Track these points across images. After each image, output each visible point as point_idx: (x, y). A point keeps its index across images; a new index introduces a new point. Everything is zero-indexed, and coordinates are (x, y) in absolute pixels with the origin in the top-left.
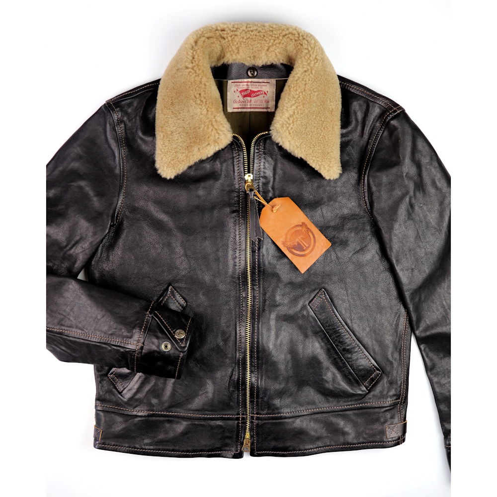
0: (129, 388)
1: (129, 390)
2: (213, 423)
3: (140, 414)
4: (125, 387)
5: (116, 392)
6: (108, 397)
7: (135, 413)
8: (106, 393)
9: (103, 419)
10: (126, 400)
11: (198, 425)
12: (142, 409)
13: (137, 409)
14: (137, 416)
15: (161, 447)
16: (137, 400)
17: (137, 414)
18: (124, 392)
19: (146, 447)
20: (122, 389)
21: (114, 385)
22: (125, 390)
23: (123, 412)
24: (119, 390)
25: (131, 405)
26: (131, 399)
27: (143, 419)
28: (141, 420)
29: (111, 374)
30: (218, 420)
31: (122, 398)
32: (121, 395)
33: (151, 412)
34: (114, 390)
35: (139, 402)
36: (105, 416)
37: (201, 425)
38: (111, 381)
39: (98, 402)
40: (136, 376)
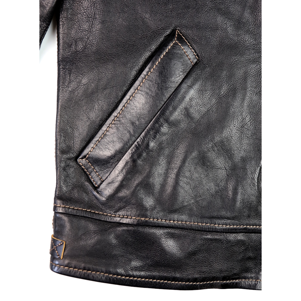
0: (109, 179)
1: (109, 183)
2: (232, 237)
3: (125, 221)
4: (104, 178)
5: (90, 188)
6: (76, 195)
7: (118, 219)
8: (73, 189)
9: (68, 226)
10: (104, 199)
11: (211, 240)
12: (129, 213)
13: (121, 213)
14: (120, 224)
15: (156, 274)
16: (121, 199)
17: (121, 221)
18: (102, 186)
19: (135, 273)
20: (99, 183)
21: (87, 175)
22: (104, 183)
23: (98, 217)
24: (94, 183)
25: (110, 207)
26: (112, 197)
27: (131, 228)
28: (128, 231)
29: (82, 158)
30: (240, 232)
31: (98, 195)
32: (98, 192)
33: (143, 219)
34: (87, 183)
35: (125, 203)
36: (71, 222)
37: (216, 240)
38: (83, 169)
39: (59, 202)
40: (121, 162)
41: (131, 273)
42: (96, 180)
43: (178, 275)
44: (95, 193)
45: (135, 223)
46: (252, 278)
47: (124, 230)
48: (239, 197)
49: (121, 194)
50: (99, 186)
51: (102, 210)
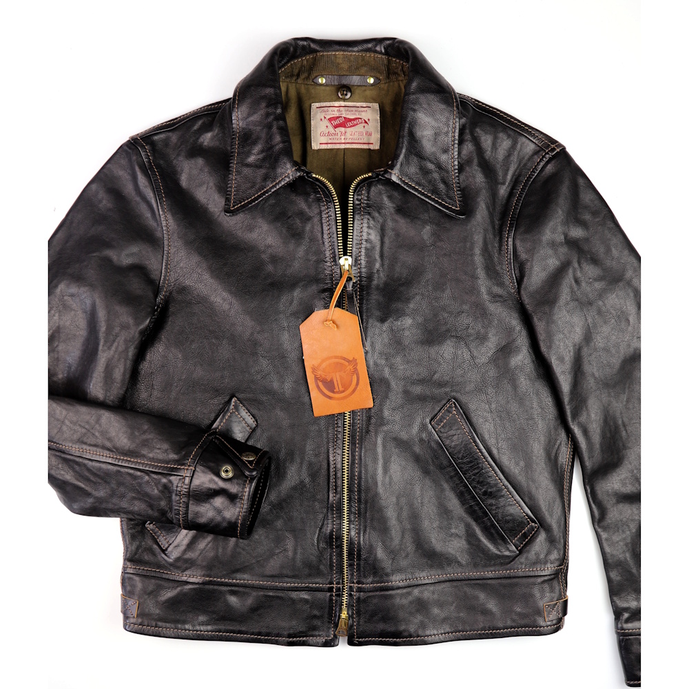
41: (198, 628)
42: (164, 544)
43: (243, 629)
44: (163, 556)
45: (200, 582)
46: (319, 636)
47: (191, 589)
48: (299, 556)
49: (187, 556)
50: (167, 549)
51: (170, 570)
